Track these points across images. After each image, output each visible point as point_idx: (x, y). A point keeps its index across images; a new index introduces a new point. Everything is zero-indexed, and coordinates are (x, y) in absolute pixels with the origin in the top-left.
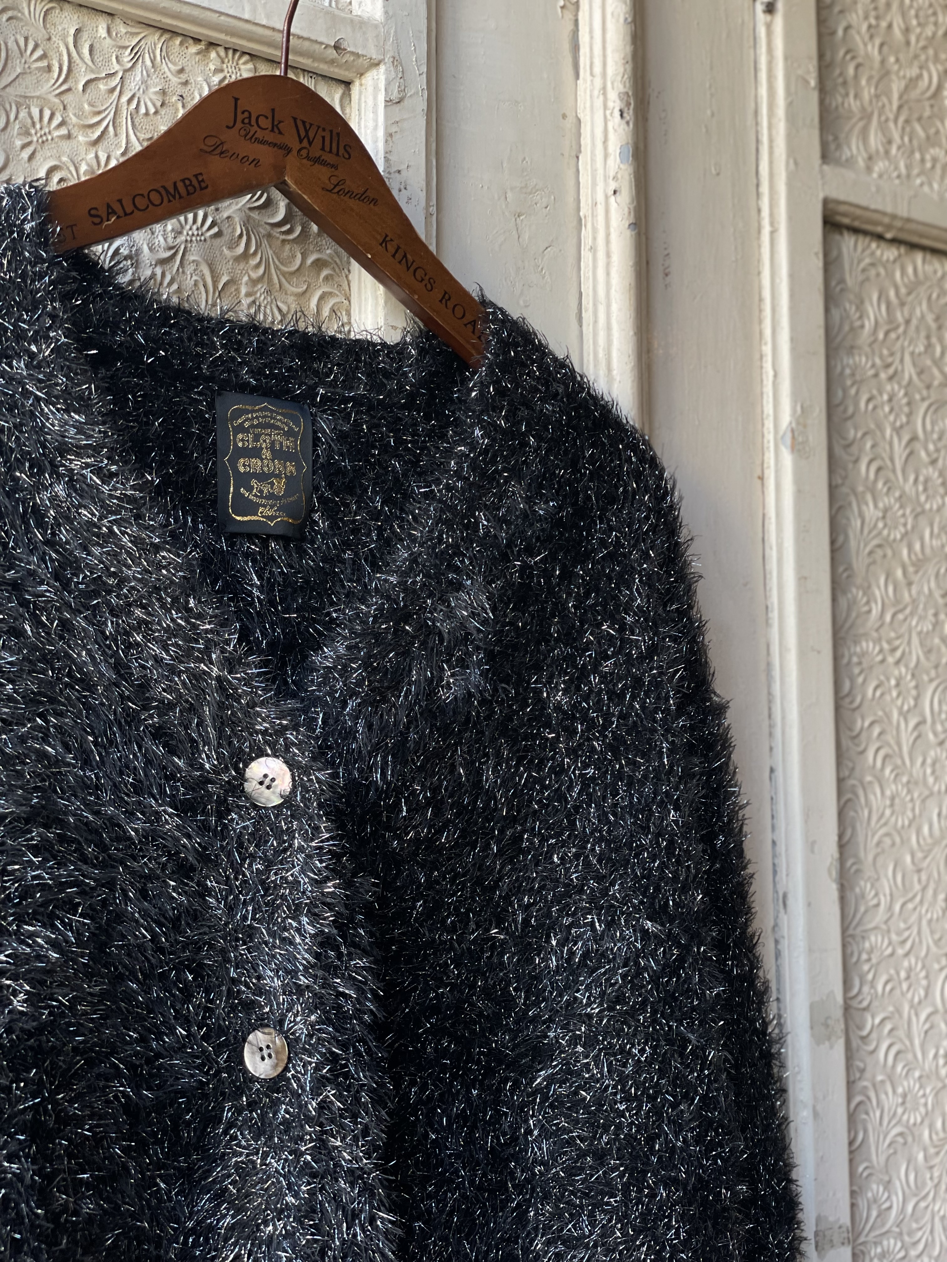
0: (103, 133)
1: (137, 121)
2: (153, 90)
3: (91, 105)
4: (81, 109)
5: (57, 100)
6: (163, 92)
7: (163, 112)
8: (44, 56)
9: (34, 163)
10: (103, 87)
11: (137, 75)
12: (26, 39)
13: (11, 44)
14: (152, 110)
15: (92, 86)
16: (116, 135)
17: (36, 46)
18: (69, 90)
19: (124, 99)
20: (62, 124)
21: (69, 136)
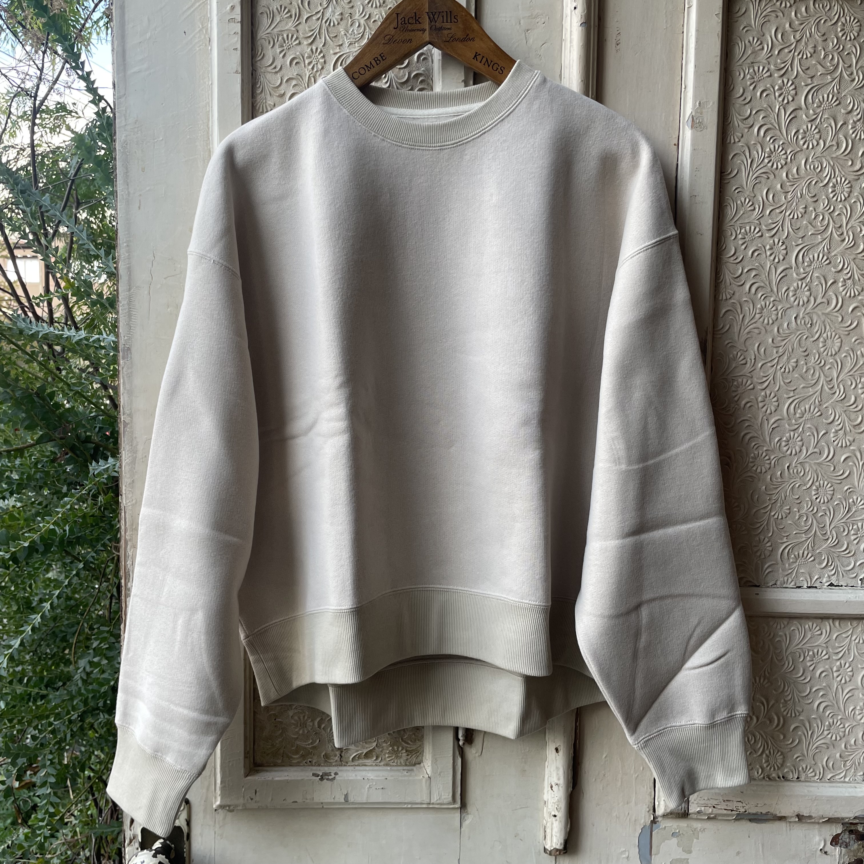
0: (314, 39)
1: (330, 30)
2: (337, 14)
3: (309, 27)
4: (305, 30)
5: (294, 29)
6: (342, 14)
7: (342, 23)
8: (289, 11)
9: (285, 58)
10: (314, 18)
11: (330, 9)
12: (281, 6)
13: (275, 10)
14: (336, 23)
15: (310, 19)
16: (320, 38)
17: (285, 8)
18: (300, 23)
19: (324, 21)
20: (297, 38)
21: (300, 43)
